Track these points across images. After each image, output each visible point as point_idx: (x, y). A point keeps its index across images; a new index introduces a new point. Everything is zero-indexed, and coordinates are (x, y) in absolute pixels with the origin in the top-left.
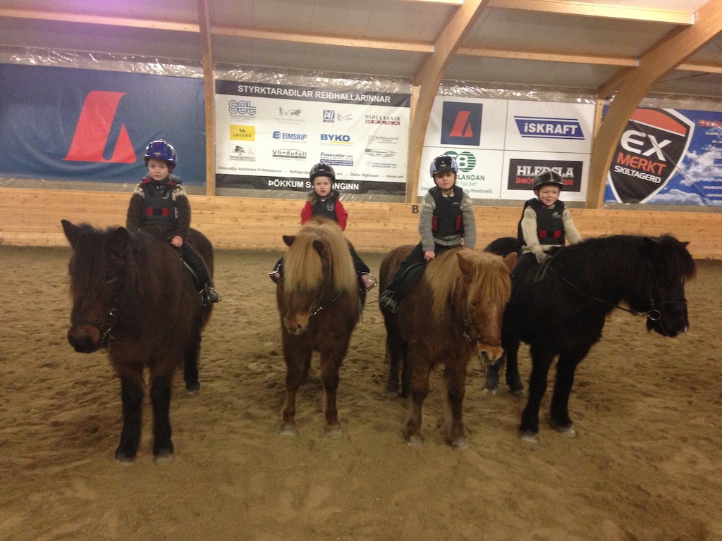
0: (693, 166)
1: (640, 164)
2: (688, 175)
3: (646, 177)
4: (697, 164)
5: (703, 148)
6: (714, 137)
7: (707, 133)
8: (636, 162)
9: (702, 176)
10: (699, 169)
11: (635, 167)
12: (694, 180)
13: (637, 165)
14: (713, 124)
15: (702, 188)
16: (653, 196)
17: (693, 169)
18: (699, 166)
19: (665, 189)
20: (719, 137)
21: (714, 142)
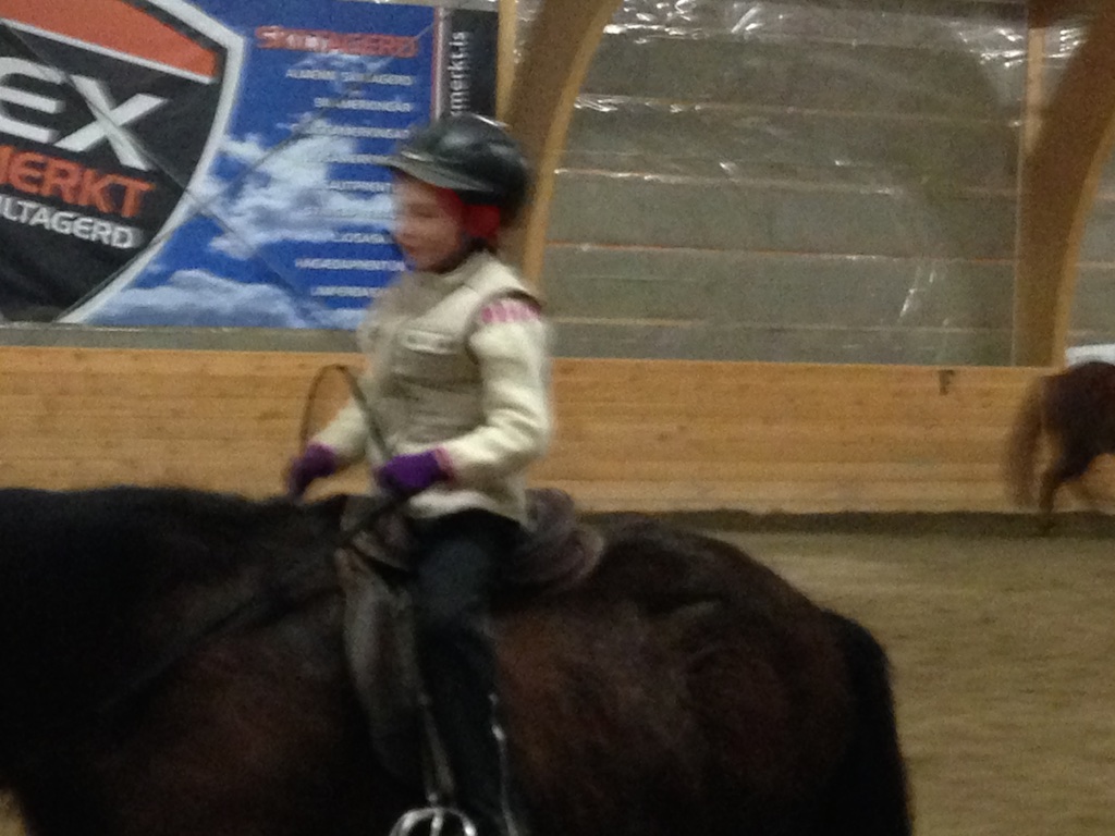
0: (249, 188)
1: (51, 180)
2: (233, 222)
3: (79, 227)
4: (265, 180)
5: (280, 126)
6: (323, 88)
7: (291, 73)
8: (36, 174)
9: (286, 225)
10: (275, 199)
11: (33, 189)
12: (259, 237)
13: (38, 182)
14: (312, 42)
15: (290, 265)
16: (113, 297)
17: (252, 199)
18: (273, 190)
19: (156, 269)
20: (338, 89)
21: (322, 102)
